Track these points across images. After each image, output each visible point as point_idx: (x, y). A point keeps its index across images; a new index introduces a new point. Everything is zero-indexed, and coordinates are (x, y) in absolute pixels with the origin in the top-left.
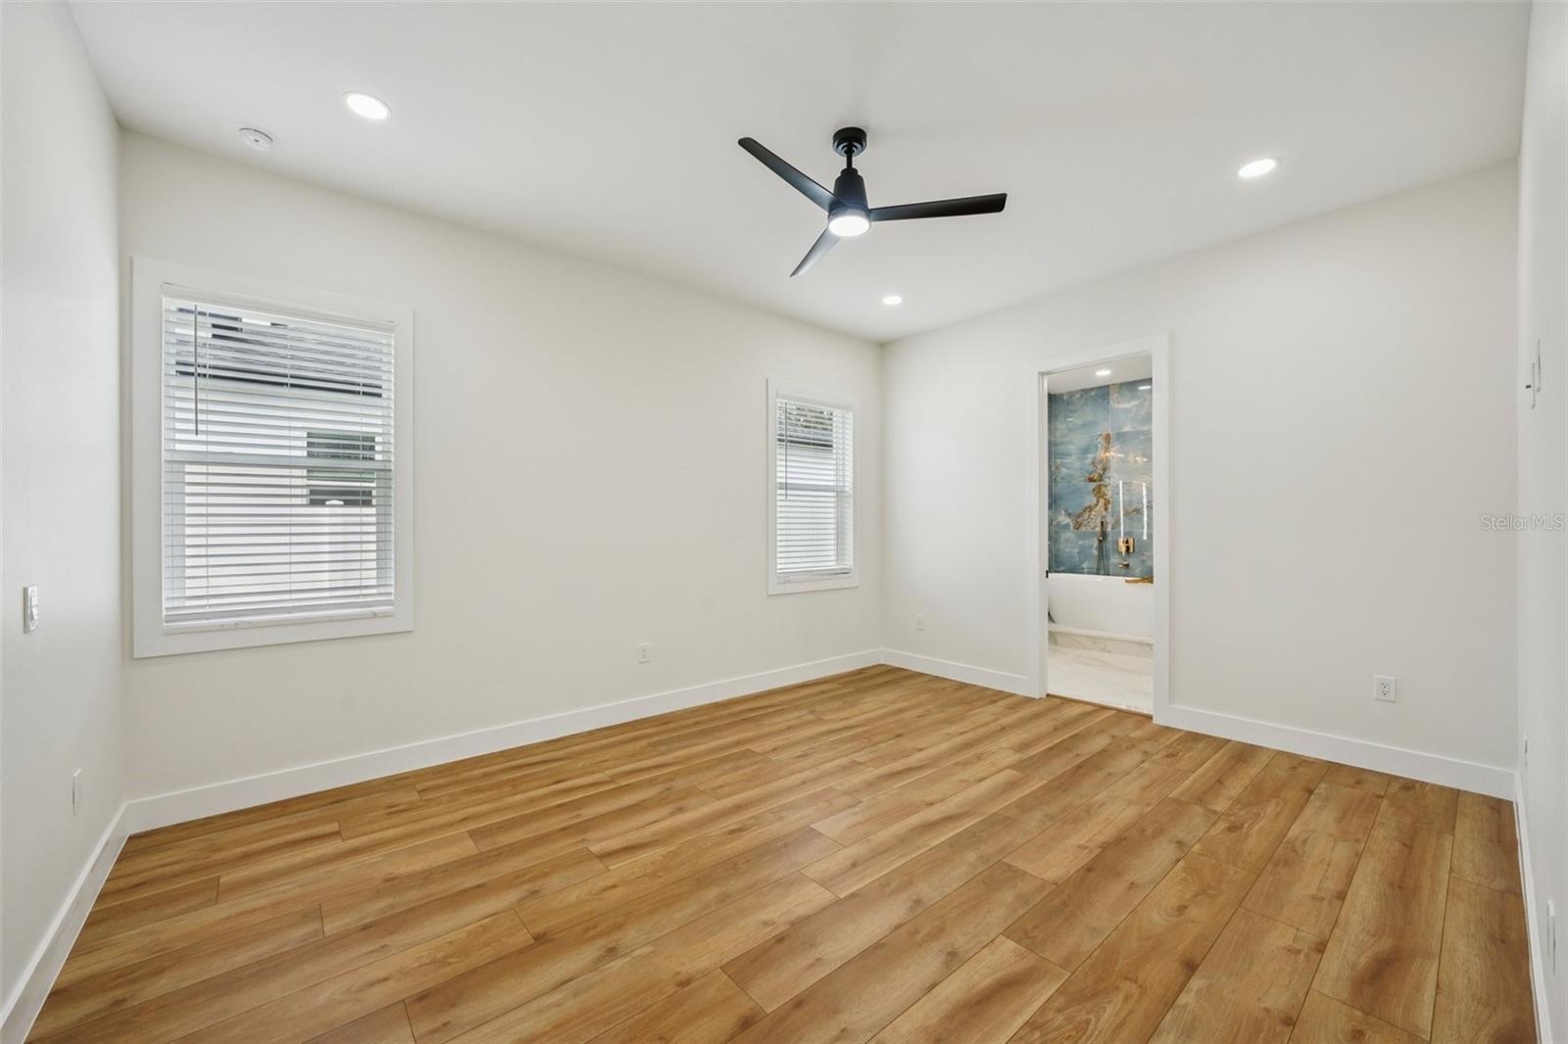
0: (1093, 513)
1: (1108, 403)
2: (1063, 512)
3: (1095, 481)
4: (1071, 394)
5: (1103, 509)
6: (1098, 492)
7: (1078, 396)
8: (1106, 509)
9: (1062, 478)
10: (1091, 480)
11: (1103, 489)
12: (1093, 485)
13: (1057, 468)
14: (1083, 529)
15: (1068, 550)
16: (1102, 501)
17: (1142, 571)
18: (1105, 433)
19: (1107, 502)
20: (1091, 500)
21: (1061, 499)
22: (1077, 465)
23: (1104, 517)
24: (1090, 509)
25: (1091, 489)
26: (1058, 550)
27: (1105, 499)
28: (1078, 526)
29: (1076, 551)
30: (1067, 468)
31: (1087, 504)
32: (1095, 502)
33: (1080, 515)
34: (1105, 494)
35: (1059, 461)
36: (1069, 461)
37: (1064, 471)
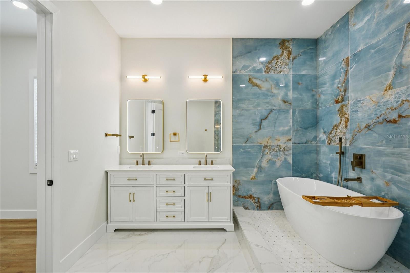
0: (338, 130)
1: (348, 29)
2: (322, 130)
3: (339, 103)
4: (326, 34)
5: (344, 126)
6: (341, 111)
7: (330, 33)
8: (346, 126)
9: (322, 103)
10: (337, 102)
11: (345, 109)
12: (338, 106)
13: (319, 96)
14: (332, 144)
15: (324, 161)
16: (344, 119)
17: (371, 189)
18: (345, 59)
19: (348, 120)
20: (336, 119)
21: (321, 121)
22: (329, 91)
23: (345, 134)
24: (336, 127)
25: (337, 110)
26: (319, 160)
27: (346, 118)
28: (330, 142)
29: (329, 162)
30: (324, 95)
31: (335, 123)
32: (339, 121)
33: (330, 133)
34: (346, 114)
35: (320, 90)
36: (325, 89)
37: (323, 97)
